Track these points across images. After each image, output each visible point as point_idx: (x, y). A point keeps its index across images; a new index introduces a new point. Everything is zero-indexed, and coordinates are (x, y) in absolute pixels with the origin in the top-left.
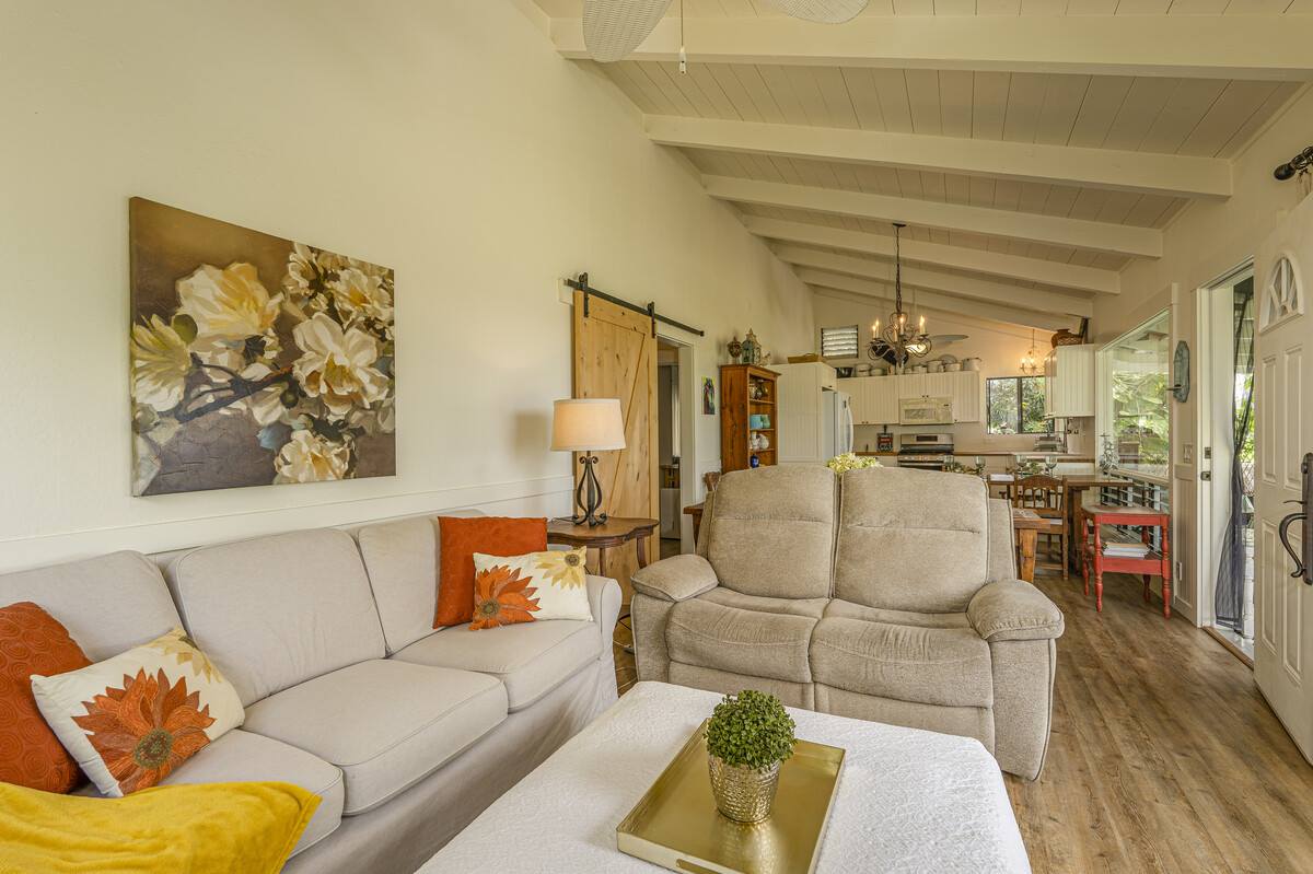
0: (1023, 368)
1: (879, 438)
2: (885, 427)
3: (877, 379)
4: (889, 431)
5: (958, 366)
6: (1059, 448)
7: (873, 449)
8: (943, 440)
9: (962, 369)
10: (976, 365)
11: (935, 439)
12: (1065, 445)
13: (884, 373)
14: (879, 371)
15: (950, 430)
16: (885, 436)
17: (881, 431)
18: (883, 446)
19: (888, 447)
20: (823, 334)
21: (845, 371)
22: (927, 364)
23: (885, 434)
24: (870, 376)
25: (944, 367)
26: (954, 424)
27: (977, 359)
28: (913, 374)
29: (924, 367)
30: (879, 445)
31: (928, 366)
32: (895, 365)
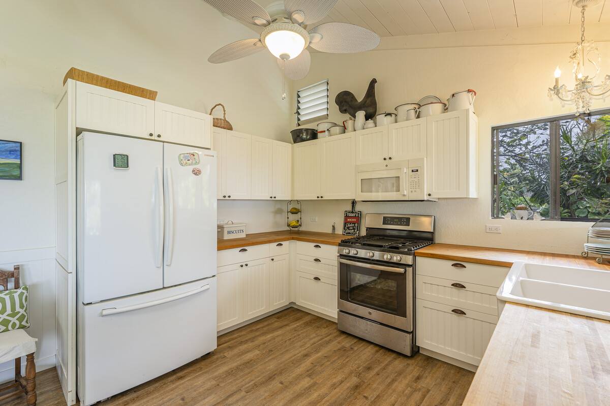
0: (556, 90)
1: (346, 217)
2: (354, 203)
3: (337, 139)
4: (358, 208)
5: (438, 107)
7: (340, 230)
9: (446, 109)
10: (466, 102)
11: (407, 221)
13: (344, 129)
14: (338, 129)
16: (353, 215)
17: (349, 208)
18: (348, 228)
19: (354, 229)
20: (299, 96)
21: (307, 134)
22: (395, 112)
23: (352, 212)
24: (331, 136)
25: (416, 112)
26: (428, 201)
27: (469, 91)
28: (376, 126)
29: (390, 114)
30: (345, 226)
31: (396, 115)
32: (355, 117)
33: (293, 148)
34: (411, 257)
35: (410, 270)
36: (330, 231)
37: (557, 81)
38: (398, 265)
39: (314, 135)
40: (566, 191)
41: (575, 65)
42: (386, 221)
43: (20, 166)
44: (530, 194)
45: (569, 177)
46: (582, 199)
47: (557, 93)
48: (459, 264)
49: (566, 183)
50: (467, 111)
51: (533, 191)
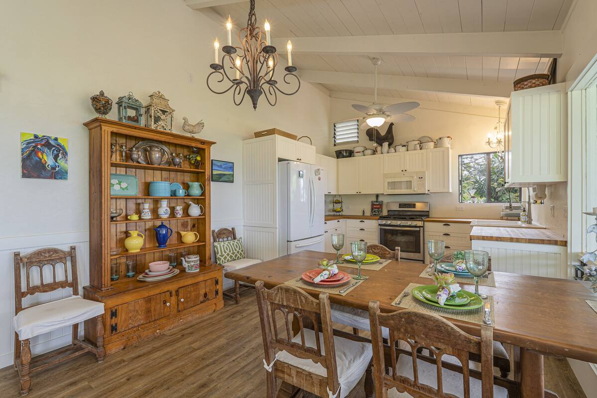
0: (489, 143)
1: (373, 205)
2: (377, 196)
3: (369, 158)
4: (380, 199)
5: (432, 144)
6: (522, 218)
7: (368, 213)
8: (419, 206)
9: (436, 146)
10: (447, 143)
11: (414, 206)
12: (529, 216)
13: (374, 152)
14: (369, 152)
15: (425, 198)
16: (377, 203)
17: (374, 199)
18: (375, 211)
19: (379, 212)
20: (335, 126)
21: (346, 153)
22: (407, 144)
23: (377, 202)
24: (364, 155)
25: (420, 146)
26: (427, 194)
27: (448, 137)
28: (396, 152)
29: (405, 146)
30: (372, 210)
31: (407, 146)
32: (382, 145)
33: (338, 162)
34: (422, 222)
35: (422, 229)
36: (361, 214)
37: (489, 139)
38: (416, 227)
39: (350, 154)
40: (495, 189)
41: (496, 132)
42: (401, 205)
43: (233, 175)
44: (475, 191)
45: (497, 180)
46: (505, 193)
47: (489, 144)
48: (447, 224)
49: (496, 184)
50: (448, 148)
51: (476, 189)
